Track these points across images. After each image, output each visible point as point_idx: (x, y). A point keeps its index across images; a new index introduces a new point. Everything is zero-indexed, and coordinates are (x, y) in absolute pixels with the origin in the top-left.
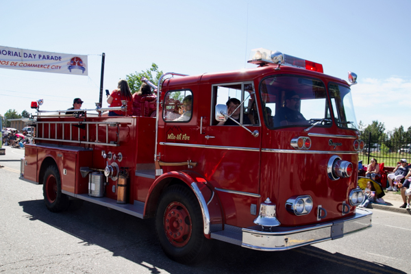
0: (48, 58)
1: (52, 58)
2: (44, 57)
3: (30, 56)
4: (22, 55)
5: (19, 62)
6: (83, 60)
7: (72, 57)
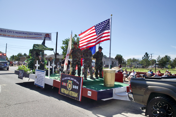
0: (37, 34)
1: (39, 34)
2: (36, 34)
3: (31, 34)
4: (28, 34)
5: (27, 37)
6: (50, 35)
7: (46, 34)
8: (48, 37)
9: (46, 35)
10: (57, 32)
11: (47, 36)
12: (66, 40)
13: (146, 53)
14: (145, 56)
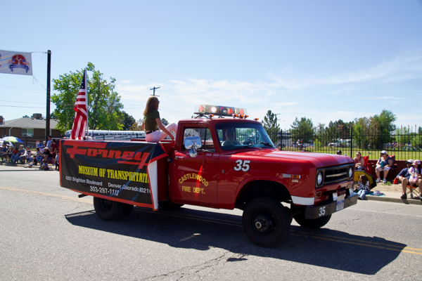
6: (26, 58)
7: (14, 55)
8: (21, 63)
9: (14, 57)
10: (49, 51)
11: (17, 62)
12: (64, 78)
13: (270, 112)
14: (266, 118)
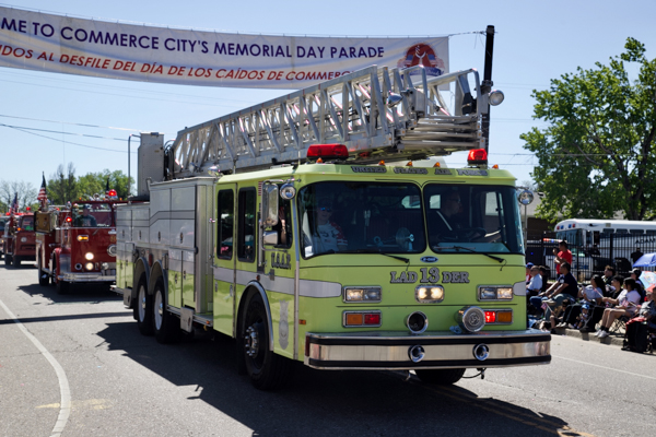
1: (362, 53)
3: (312, 53)
4: (293, 51)
5: (287, 71)
10: (491, 27)
11: (416, 61)
